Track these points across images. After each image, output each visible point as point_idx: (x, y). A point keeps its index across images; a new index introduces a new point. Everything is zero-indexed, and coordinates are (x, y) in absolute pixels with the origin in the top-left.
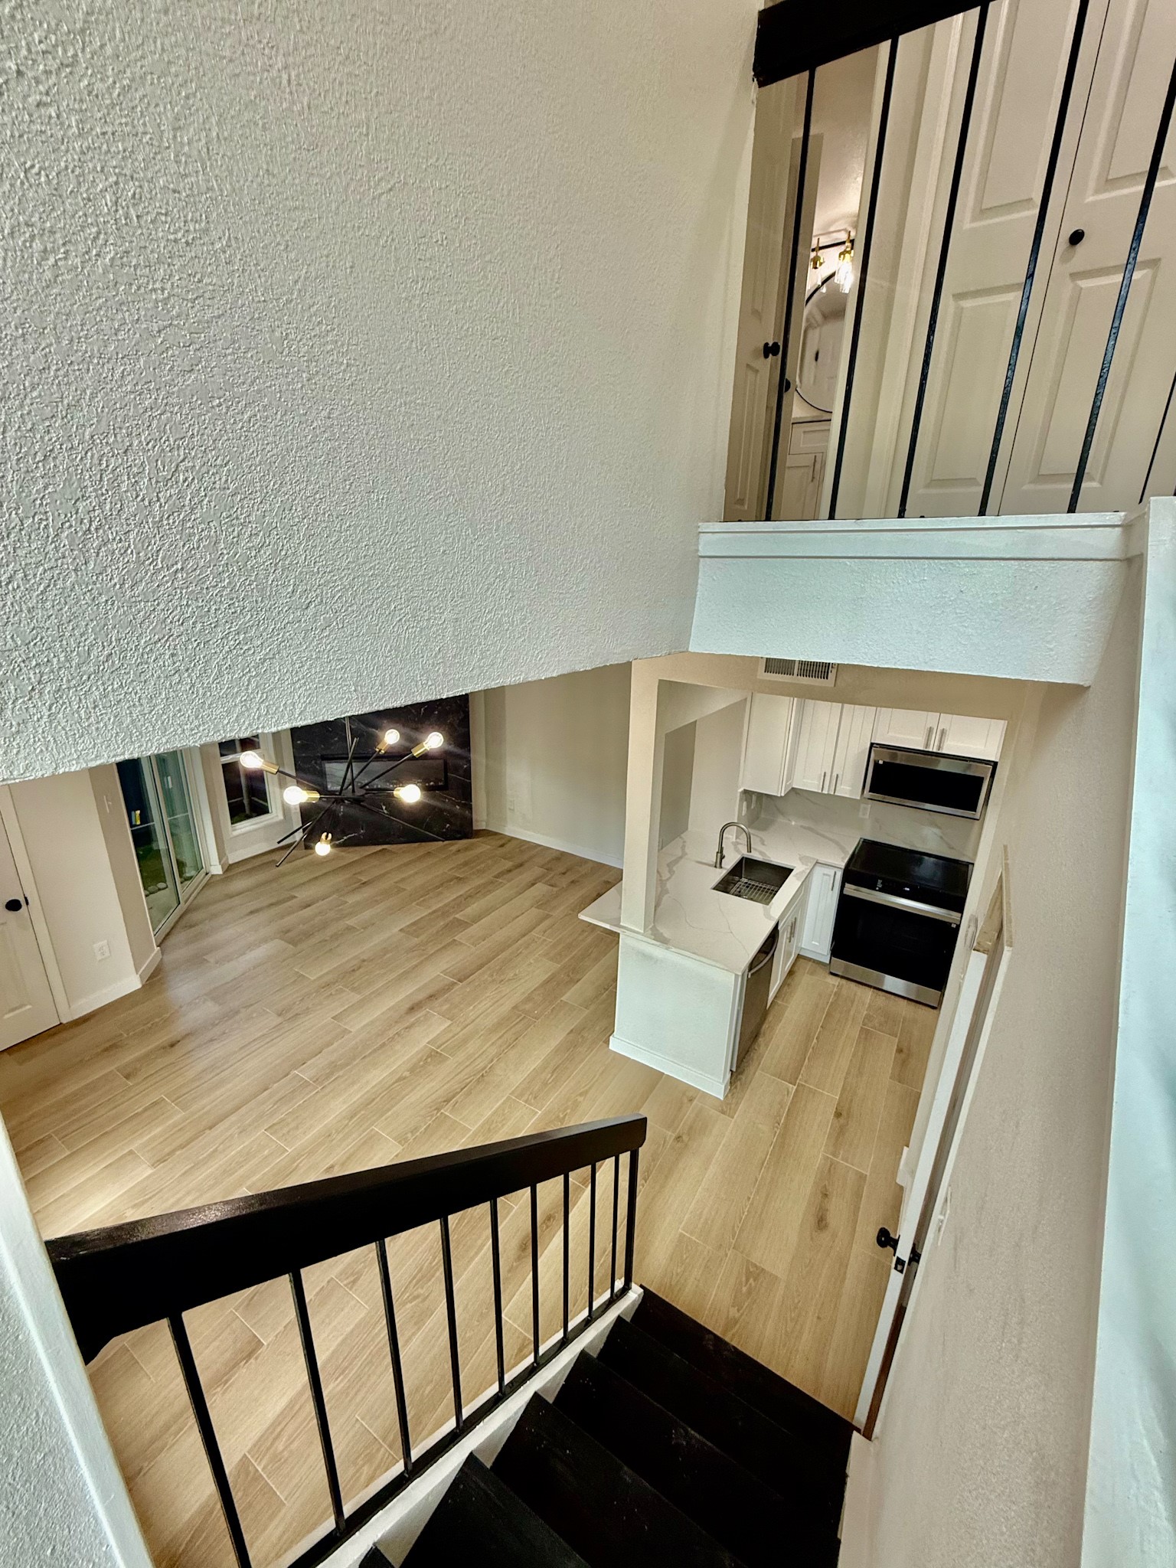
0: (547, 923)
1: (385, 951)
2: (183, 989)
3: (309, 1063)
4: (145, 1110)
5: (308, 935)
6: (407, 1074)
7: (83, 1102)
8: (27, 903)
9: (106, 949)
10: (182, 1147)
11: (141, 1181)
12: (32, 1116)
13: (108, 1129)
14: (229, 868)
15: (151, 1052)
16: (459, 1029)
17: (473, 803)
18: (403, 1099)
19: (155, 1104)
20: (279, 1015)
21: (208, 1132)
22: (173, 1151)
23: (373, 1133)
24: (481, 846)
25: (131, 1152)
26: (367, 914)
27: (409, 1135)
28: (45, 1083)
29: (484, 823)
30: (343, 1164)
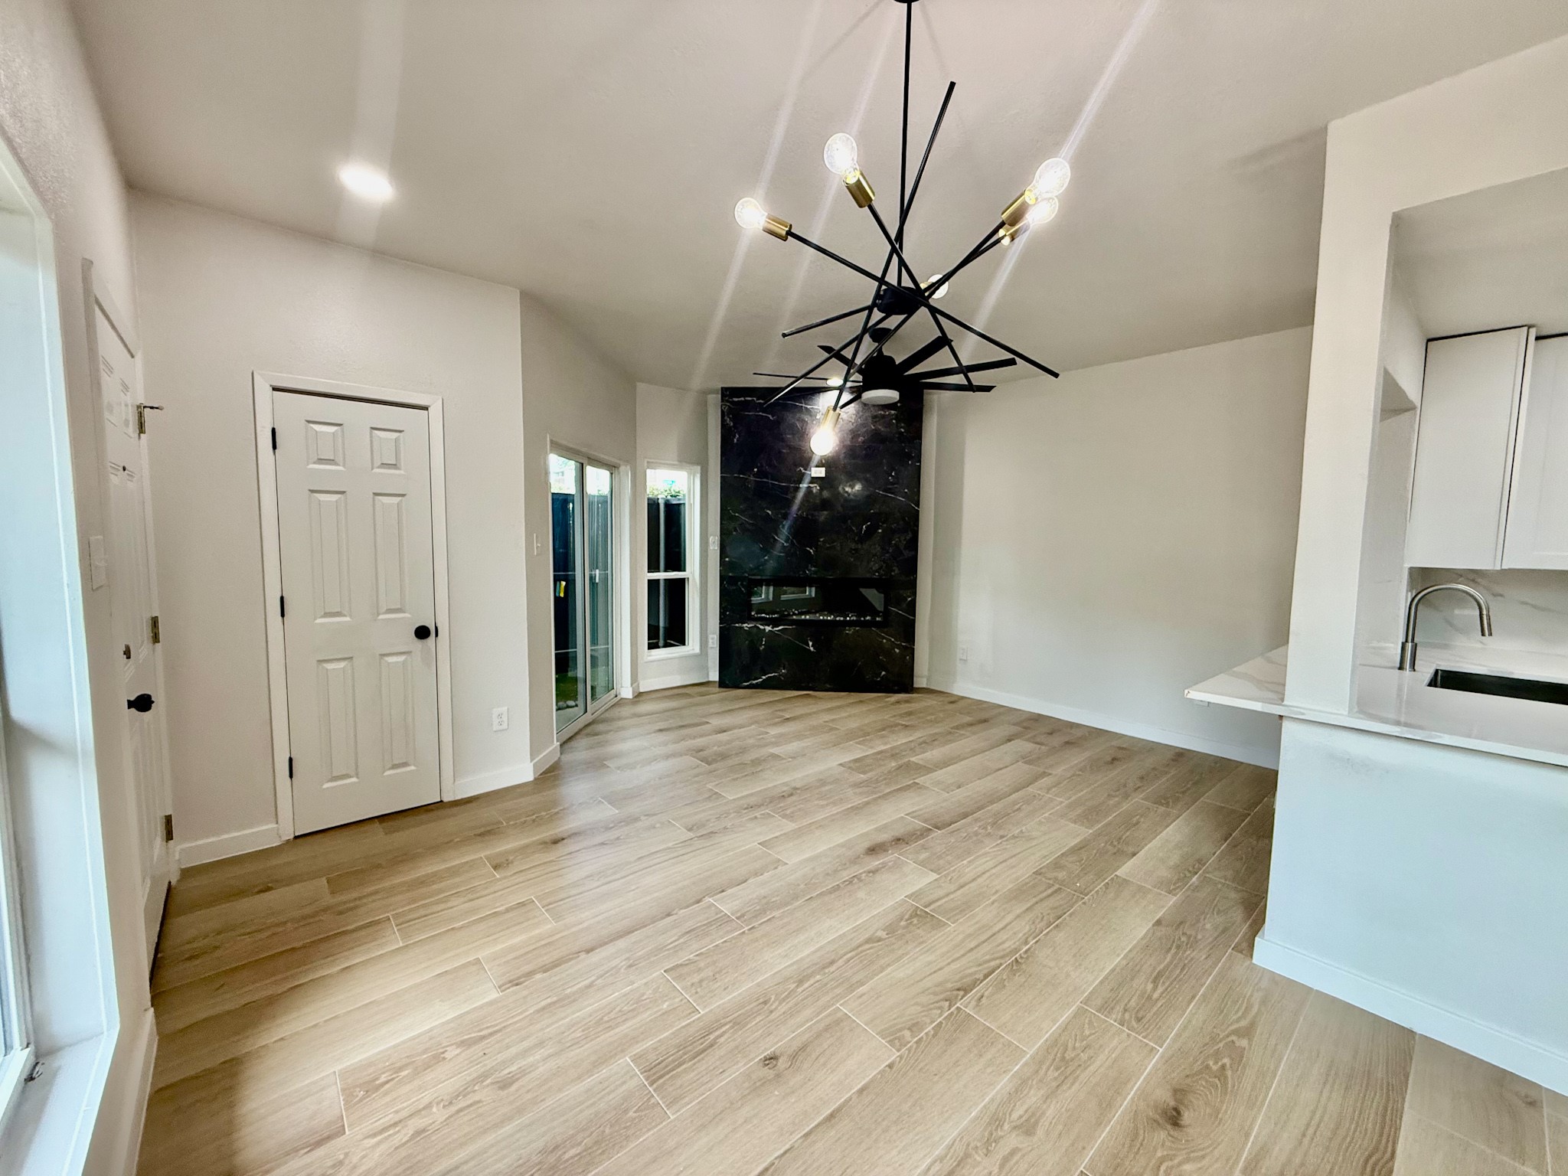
1: (823, 783)
2: (576, 789)
3: (729, 891)
4: (507, 911)
5: (723, 756)
6: (882, 934)
7: (442, 885)
8: (437, 635)
9: (505, 718)
10: (545, 969)
11: (481, 1007)
12: (376, 892)
13: (457, 925)
14: (639, 696)
15: (527, 846)
16: (953, 887)
17: (915, 647)
18: (883, 969)
19: (522, 904)
20: (690, 830)
21: (583, 955)
22: (533, 973)
23: (839, 1015)
25: (478, 961)
26: (794, 746)
27: (907, 1033)
28: (404, 858)
29: (925, 680)
30: (794, 1057)
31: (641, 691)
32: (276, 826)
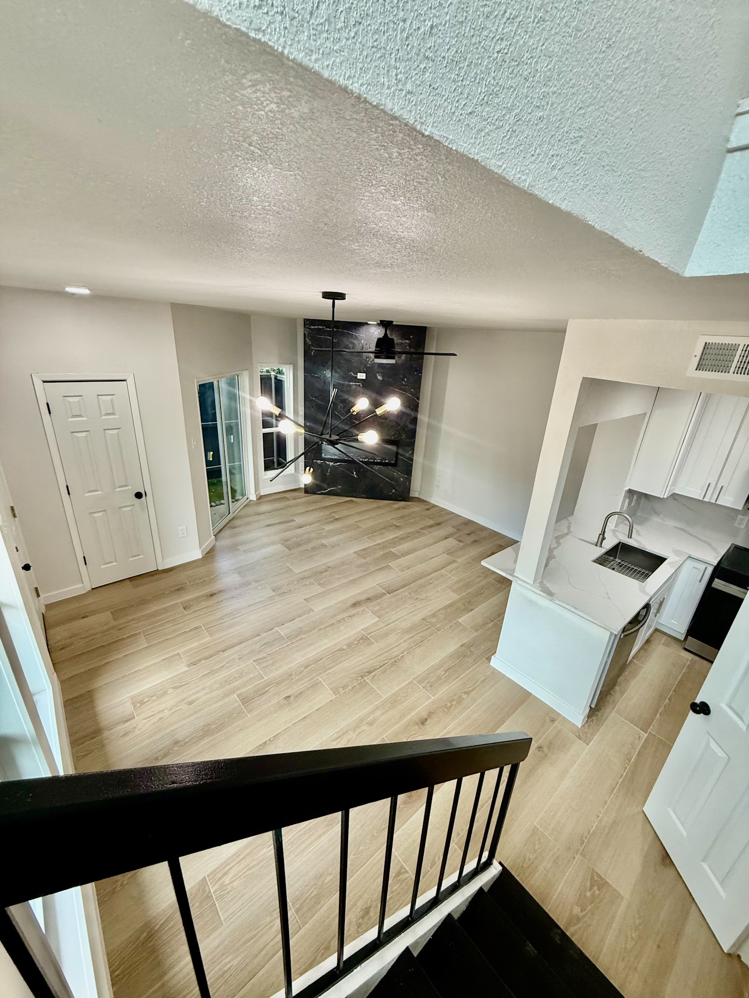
0: (454, 565)
1: (343, 564)
2: (224, 564)
3: (286, 625)
4: (191, 630)
5: (298, 545)
6: (345, 647)
7: (161, 617)
8: (146, 496)
9: (185, 531)
10: (206, 658)
11: (181, 674)
12: (133, 619)
13: (169, 637)
14: (260, 498)
15: (199, 597)
16: (384, 625)
17: (412, 478)
18: (341, 662)
19: (196, 628)
20: (274, 591)
21: (221, 653)
22: (200, 660)
23: (318, 681)
24: (414, 508)
25: (178, 654)
26: (334, 539)
27: (341, 689)
28: (143, 602)
29: (417, 493)
30: (297, 697)
31: (262, 494)
32: (81, 585)
